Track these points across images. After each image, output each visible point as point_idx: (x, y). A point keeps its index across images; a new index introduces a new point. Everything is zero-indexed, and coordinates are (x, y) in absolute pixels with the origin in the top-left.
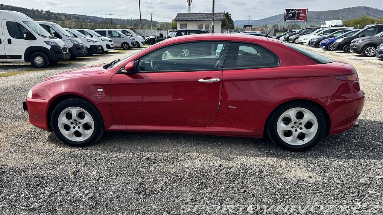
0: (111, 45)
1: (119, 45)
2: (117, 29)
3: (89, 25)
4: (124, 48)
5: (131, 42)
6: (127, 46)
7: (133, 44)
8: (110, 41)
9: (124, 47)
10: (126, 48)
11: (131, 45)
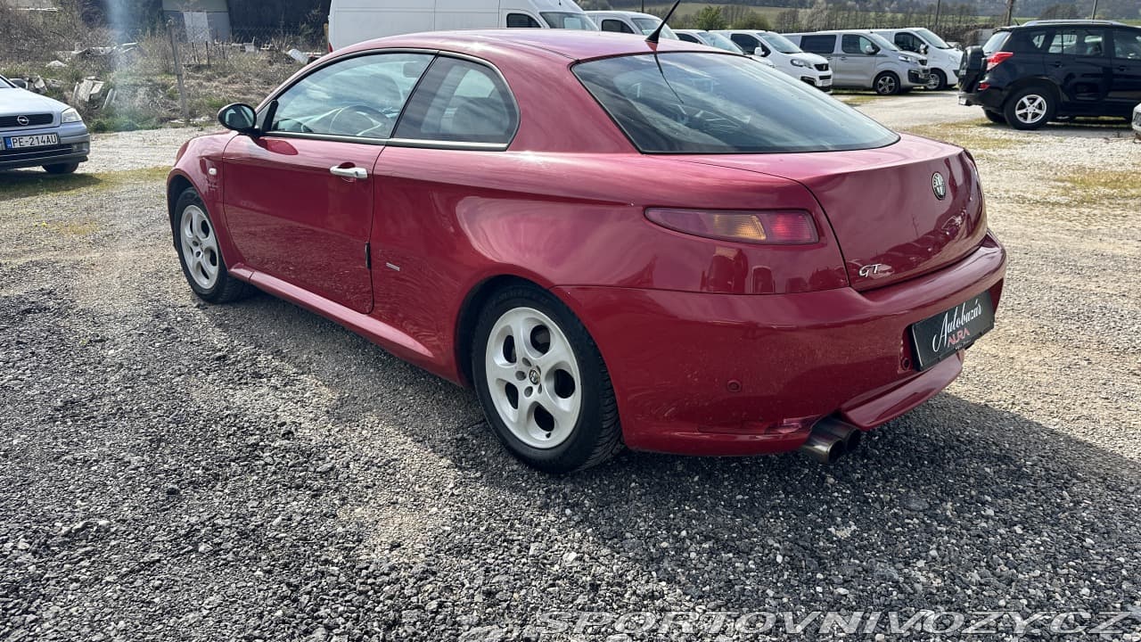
0: (817, 79)
1: (867, 80)
2: (872, 30)
3: (887, 19)
4: (880, 90)
5: (909, 71)
6: (893, 84)
7: (913, 76)
8: (820, 67)
9: (881, 85)
10: (888, 91)
11: (905, 81)
